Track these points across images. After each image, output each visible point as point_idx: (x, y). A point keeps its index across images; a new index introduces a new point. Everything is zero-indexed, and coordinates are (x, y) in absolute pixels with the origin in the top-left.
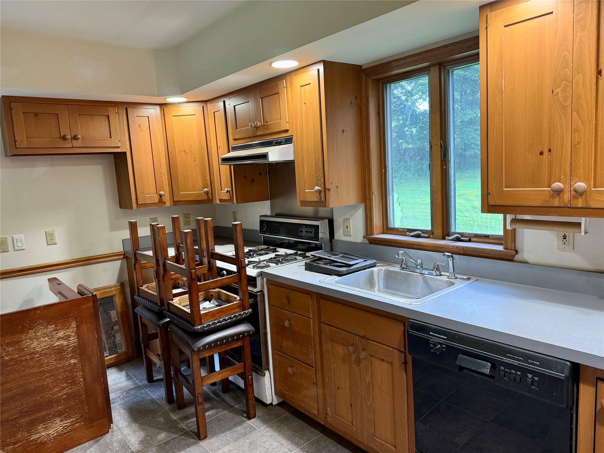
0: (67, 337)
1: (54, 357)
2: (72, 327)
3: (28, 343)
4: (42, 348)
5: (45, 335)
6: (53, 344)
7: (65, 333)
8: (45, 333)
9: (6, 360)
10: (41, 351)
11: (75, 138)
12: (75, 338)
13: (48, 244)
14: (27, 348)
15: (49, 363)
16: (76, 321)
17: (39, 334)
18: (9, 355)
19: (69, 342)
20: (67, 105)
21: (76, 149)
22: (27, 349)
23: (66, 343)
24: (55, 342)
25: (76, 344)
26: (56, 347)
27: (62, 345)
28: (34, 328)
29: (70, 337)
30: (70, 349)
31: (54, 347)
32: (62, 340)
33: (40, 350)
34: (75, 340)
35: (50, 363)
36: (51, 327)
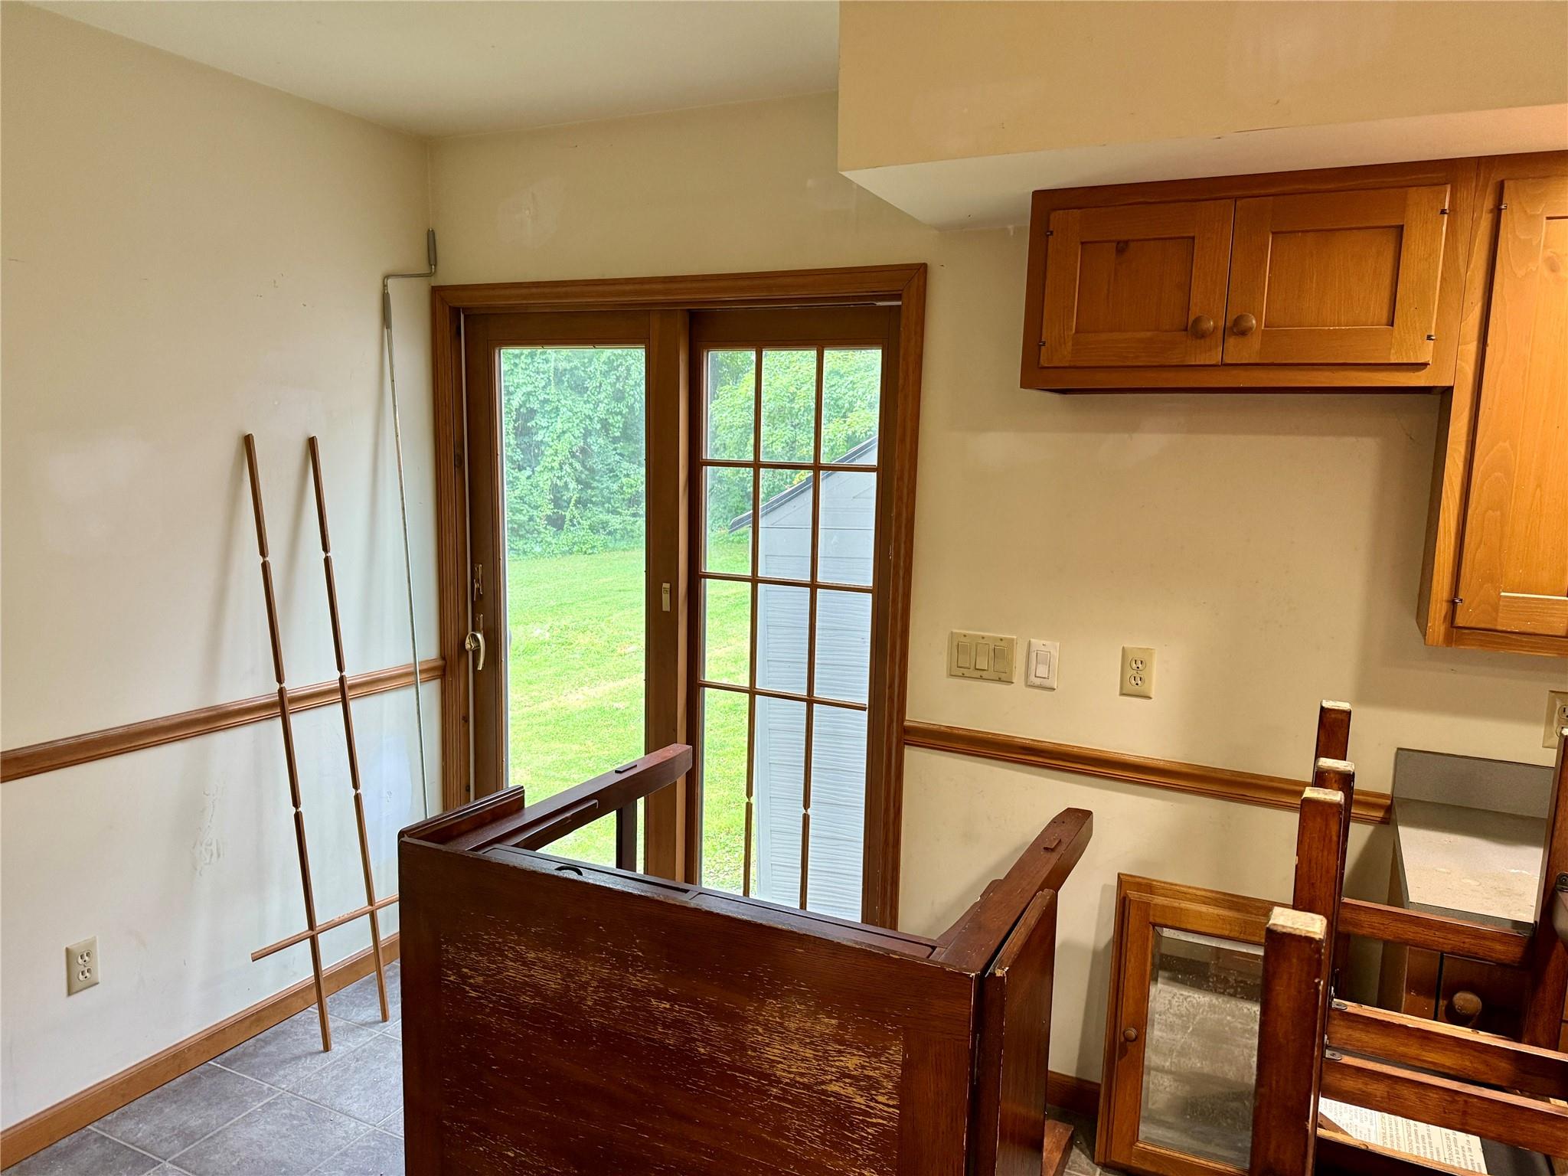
0: (869, 1086)
1: (820, 1127)
2: (891, 1058)
3: (760, 1038)
4: (792, 1076)
5: (808, 1039)
6: (823, 1083)
7: (863, 1067)
8: (806, 1032)
9: (699, 1052)
10: (787, 1084)
11: (1237, 329)
12: (891, 1103)
13: (1124, 692)
14: (754, 1050)
15: (804, 1136)
16: (907, 1049)
17: (793, 1026)
18: (710, 1045)
19: (872, 1104)
20: (1236, 199)
21: (1235, 372)
22: (753, 1054)
23: (862, 1101)
24: (831, 1080)
25: (893, 1127)
26: (832, 1099)
27: (850, 1102)
28: (780, 997)
29: (876, 1089)
30: (869, 1130)
31: (824, 1092)
32: (851, 1085)
33: (787, 1078)
34: (891, 1110)
35: (807, 1138)
36: (828, 1024)
